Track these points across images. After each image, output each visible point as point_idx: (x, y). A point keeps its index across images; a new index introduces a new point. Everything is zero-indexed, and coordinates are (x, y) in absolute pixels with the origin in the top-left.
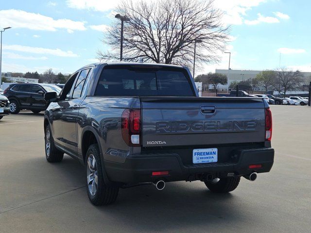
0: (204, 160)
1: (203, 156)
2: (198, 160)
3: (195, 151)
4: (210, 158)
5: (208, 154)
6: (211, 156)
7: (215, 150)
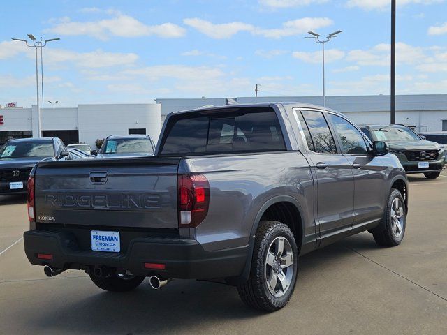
0: (103, 247)
1: (102, 242)
2: (97, 247)
3: (93, 233)
4: (111, 245)
5: (107, 239)
6: (112, 242)
7: (117, 234)
